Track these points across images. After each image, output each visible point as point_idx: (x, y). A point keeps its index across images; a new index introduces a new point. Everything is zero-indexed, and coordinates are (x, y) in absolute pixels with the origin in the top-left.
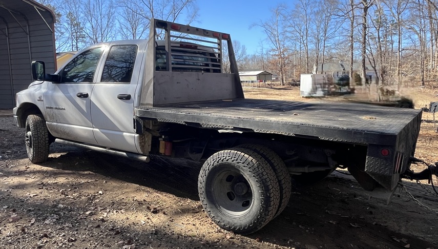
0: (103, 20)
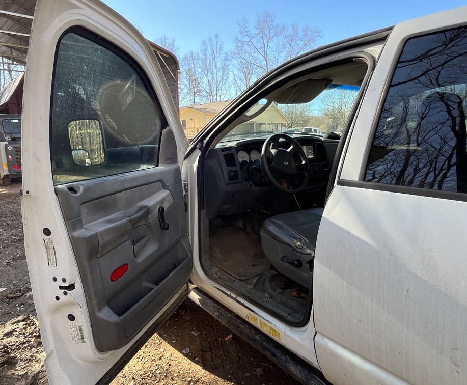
0: (218, 73)
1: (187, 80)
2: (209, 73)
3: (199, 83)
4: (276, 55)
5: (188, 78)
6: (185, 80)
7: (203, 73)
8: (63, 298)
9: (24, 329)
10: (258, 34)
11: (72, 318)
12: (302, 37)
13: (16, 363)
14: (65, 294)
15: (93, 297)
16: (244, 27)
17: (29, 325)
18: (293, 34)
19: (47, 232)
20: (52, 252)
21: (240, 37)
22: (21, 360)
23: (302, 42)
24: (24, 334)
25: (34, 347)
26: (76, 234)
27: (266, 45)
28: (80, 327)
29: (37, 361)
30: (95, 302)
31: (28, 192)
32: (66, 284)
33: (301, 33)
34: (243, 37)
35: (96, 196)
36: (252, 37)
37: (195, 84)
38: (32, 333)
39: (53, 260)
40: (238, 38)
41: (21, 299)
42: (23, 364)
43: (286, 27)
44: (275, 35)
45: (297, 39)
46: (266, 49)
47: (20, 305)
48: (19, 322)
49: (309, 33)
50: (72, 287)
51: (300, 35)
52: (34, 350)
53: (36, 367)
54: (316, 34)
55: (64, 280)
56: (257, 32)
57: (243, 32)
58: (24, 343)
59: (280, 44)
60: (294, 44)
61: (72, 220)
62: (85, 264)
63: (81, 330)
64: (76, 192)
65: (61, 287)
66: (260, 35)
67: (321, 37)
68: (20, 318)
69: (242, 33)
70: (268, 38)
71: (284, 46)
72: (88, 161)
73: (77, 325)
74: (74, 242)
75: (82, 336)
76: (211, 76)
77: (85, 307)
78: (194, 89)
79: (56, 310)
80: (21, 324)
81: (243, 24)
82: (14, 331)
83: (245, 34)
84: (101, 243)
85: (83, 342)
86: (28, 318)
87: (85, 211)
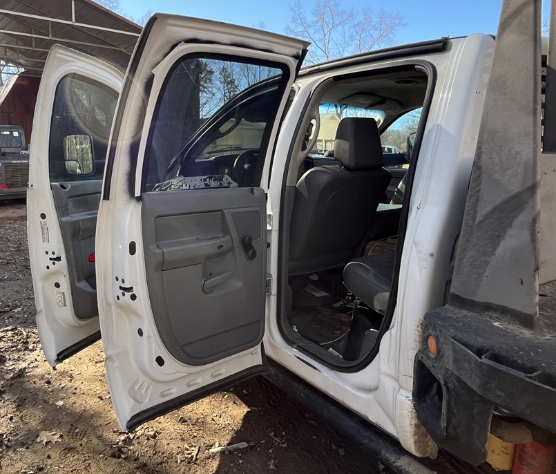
1: (221, 83)
2: (250, 73)
3: (236, 87)
4: (341, 49)
5: (222, 80)
6: (218, 83)
7: (242, 73)
8: (52, 267)
9: (12, 337)
10: (317, 22)
11: (57, 285)
12: (377, 25)
13: (5, 361)
14: (54, 264)
15: (74, 269)
16: (298, 13)
17: (17, 334)
18: (364, 21)
19: (43, 216)
20: (46, 231)
21: (292, 26)
22: (10, 359)
23: (377, 32)
24: (12, 340)
25: (21, 350)
26: (64, 219)
27: (327, 36)
28: (63, 293)
29: (24, 361)
30: (75, 274)
31: (32, 186)
32: (55, 257)
33: (375, 19)
34: (296, 26)
35: (80, 193)
36: (309, 26)
37: (231, 88)
38: (20, 340)
39: (46, 239)
40: (289, 28)
41: (10, 314)
42: (11, 363)
43: (355, 12)
44: (340, 23)
45: (371, 28)
46: (327, 41)
47: (8, 318)
48: (7, 331)
49: (387, 20)
50: (58, 259)
51: (374, 23)
52: (22, 353)
53: (22, 365)
54: (397, 21)
55: (53, 253)
56: (315, 19)
57: (297, 20)
58: (12, 347)
59: (347, 35)
60: (365, 35)
61: (61, 209)
62: (70, 242)
63: (64, 296)
64: (65, 189)
65: (51, 259)
66: (320, 24)
67: (403, 25)
68: (9, 328)
69: (294, 20)
70: (331, 27)
71: (352, 38)
72: (78, 171)
73: (61, 291)
74: (63, 226)
75: (65, 301)
76: (253, 76)
77: (68, 277)
78: (230, 94)
79: (46, 278)
80: (10, 333)
81: (296, 9)
82: (3, 337)
83: (299, 22)
84: (82, 228)
85: (66, 306)
86: (16, 329)
87: (72, 204)
